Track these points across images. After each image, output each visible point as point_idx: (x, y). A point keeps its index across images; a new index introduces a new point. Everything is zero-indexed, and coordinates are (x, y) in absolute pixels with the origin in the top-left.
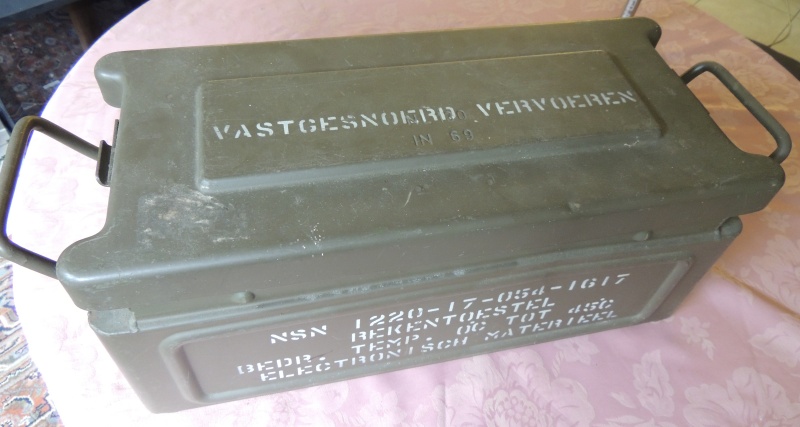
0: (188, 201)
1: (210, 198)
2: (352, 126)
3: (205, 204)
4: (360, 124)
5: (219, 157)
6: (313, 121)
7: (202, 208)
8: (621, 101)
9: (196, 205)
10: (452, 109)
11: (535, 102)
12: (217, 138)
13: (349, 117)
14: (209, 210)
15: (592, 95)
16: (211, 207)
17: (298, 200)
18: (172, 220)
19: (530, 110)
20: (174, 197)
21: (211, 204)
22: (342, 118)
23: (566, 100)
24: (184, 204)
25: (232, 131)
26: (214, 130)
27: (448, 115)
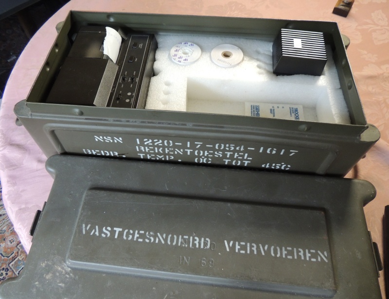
0: (60, 269)
1: (70, 269)
2: (150, 240)
3: (67, 273)
4: (155, 240)
5: (79, 246)
6: (131, 232)
7: (64, 275)
8: (317, 259)
9: (62, 272)
10: (209, 241)
11: (261, 247)
12: (82, 232)
13: (151, 233)
14: (66, 277)
15: (300, 250)
16: (68, 276)
17: (109, 284)
18: (49, 280)
19: (255, 253)
20: (54, 264)
21: (69, 274)
22: (147, 233)
23: (281, 250)
24: (57, 270)
25: (91, 230)
26: (82, 226)
27: (205, 244)
